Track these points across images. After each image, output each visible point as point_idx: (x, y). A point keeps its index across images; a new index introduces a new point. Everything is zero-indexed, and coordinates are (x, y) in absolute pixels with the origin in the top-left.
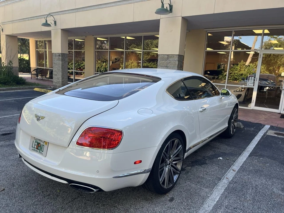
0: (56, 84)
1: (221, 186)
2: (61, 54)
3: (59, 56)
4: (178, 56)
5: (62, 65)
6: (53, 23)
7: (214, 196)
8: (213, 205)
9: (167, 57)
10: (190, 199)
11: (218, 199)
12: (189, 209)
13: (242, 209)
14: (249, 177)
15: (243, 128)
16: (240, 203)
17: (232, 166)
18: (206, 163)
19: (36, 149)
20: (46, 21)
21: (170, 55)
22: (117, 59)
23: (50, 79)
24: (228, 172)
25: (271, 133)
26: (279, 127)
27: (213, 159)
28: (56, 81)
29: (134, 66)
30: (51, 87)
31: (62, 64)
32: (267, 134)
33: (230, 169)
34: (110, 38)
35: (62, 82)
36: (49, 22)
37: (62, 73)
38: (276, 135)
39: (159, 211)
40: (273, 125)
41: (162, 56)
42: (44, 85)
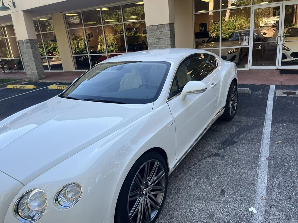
0: (32, 76)
1: (262, 164)
2: (29, 41)
3: (27, 42)
4: (169, 25)
5: (33, 53)
6: (11, 4)
7: (261, 178)
8: (265, 188)
9: (156, 27)
10: (240, 187)
11: (267, 181)
12: (245, 199)
13: (293, 186)
14: (283, 148)
15: (251, 93)
16: (288, 179)
17: (262, 140)
18: (235, 142)
20: (3, 4)
21: (160, 25)
22: (90, 35)
23: (19, 71)
24: (261, 147)
25: (280, 93)
26: (284, 85)
27: (240, 135)
28: (30, 73)
29: (110, 39)
30: (25, 81)
31: (33, 52)
32: (277, 95)
33: (262, 143)
34: (82, 12)
35: (38, 72)
36: (6, 5)
37: (35, 62)
38: (286, 95)
39: (218, 209)
40: (278, 84)
41: (152, 28)
42: (16, 80)
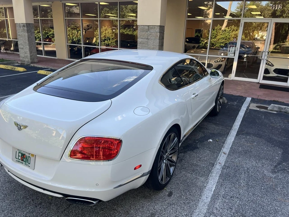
0: (24, 59)
1: (215, 172)
2: (26, 25)
3: (24, 26)
4: (159, 26)
5: (29, 37)
7: (210, 185)
8: (211, 195)
9: (147, 28)
10: (188, 191)
11: (214, 189)
12: (188, 203)
13: (238, 197)
14: (240, 159)
15: (227, 102)
16: (235, 190)
17: (222, 149)
18: (197, 148)
19: (21, 161)
21: (151, 26)
22: (89, 26)
23: (15, 53)
24: (219, 155)
25: (253, 107)
26: (260, 99)
27: (203, 141)
28: (23, 56)
29: (108, 33)
30: (18, 63)
31: (28, 35)
32: (250, 108)
33: (221, 152)
34: (81, 3)
35: (31, 56)
37: (29, 46)
38: (258, 109)
39: (160, 210)
40: (255, 97)
41: (142, 28)
42: (10, 61)
